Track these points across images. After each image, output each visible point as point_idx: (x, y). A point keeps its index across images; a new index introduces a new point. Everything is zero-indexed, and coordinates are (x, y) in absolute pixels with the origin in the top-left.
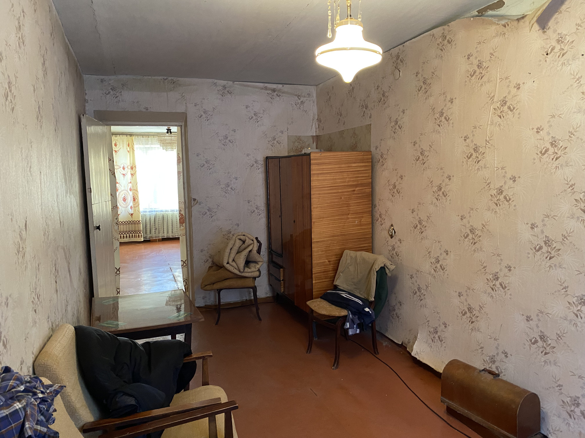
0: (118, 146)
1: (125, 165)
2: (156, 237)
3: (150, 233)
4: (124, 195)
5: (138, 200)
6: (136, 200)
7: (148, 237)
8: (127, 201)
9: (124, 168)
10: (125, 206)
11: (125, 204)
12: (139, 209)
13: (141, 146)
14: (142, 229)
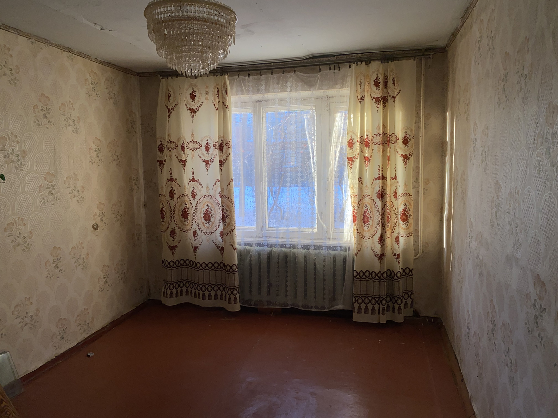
0: (196, 98)
1: (210, 141)
2: (269, 303)
3: (259, 293)
4: (206, 208)
5: (230, 219)
6: (227, 220)
7: (253, 303)
8: (212, 219)
9: (207, 149)
10: (209, 231)
11: (207, 225)
13: (245, 97)
14: (237, 284)
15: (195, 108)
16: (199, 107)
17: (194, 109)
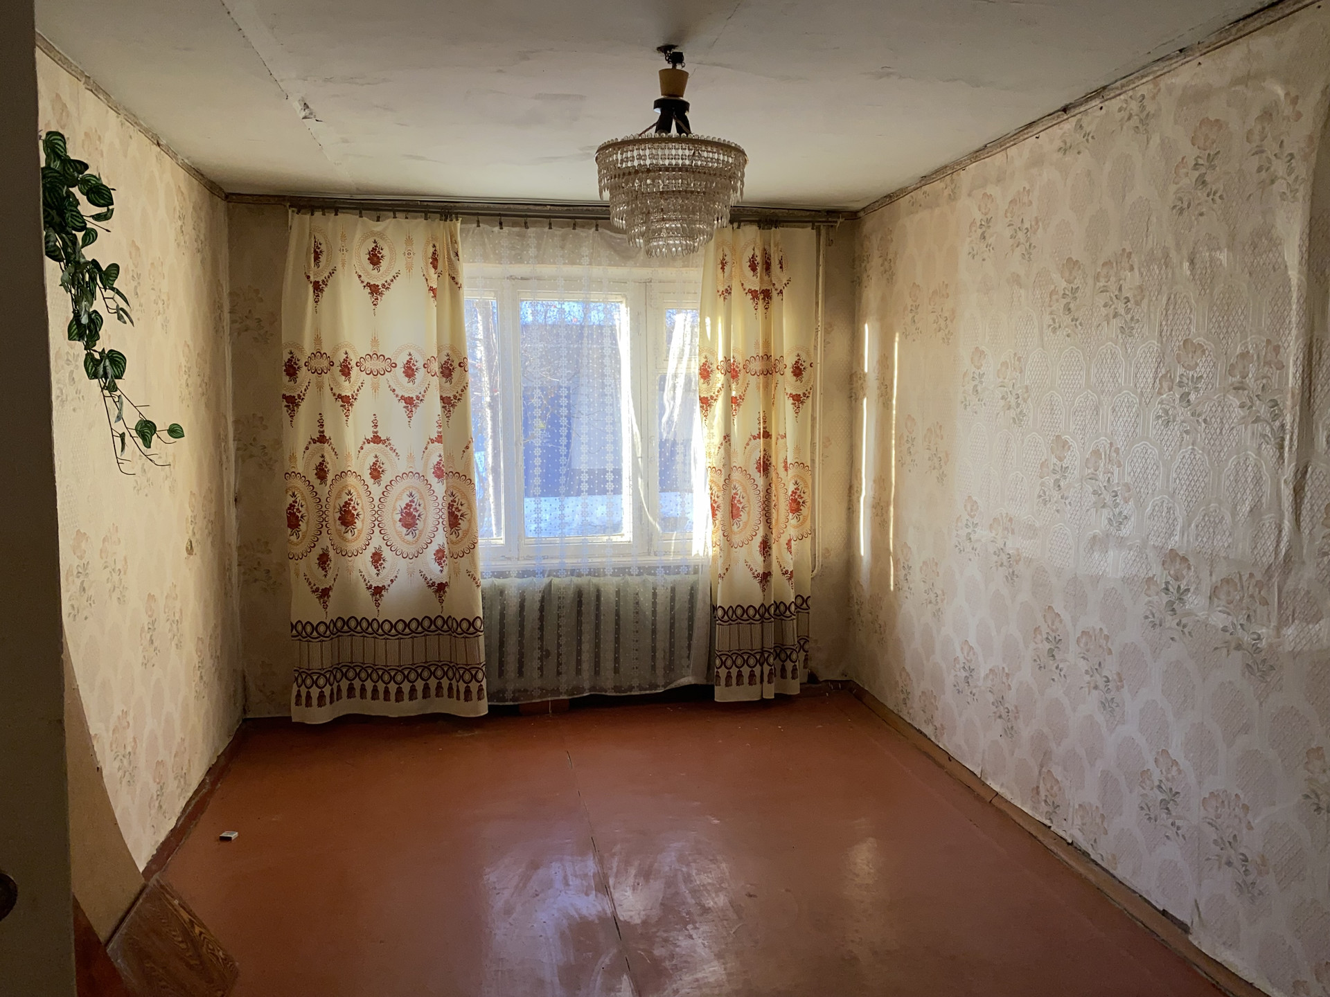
0: (384, 264)
1: (416, 356)
2: (544, 691)
3: (520, 672)
4: (407, 500)
5: (470, 521)
6: (463, 524)
7: (509, 695)
8: (420, 524)
9: (410, 372)
10: (412, 550)
11: (410, 537)
12: (473, 562)
13: (493, 269)
14: (483, 659)
15: (379, 283)
16: (389, 281)
17: (378, 286)
